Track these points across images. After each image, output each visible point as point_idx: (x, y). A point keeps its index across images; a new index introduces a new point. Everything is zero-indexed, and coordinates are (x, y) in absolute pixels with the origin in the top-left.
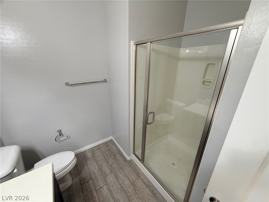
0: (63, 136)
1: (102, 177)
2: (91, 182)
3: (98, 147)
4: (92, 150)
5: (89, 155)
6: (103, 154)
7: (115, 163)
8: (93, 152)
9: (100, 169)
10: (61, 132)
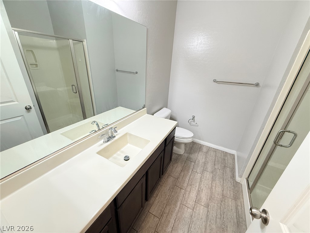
0: (194, 121)
1: (202, 168)
2: (193, 163)
3: (216, 151)
4: (209, 149)
5: (204, 150)
6: (216, 157)
7: (221, 171)
8: (208, 150)
9: (205, 163)
10: (194, 118)
